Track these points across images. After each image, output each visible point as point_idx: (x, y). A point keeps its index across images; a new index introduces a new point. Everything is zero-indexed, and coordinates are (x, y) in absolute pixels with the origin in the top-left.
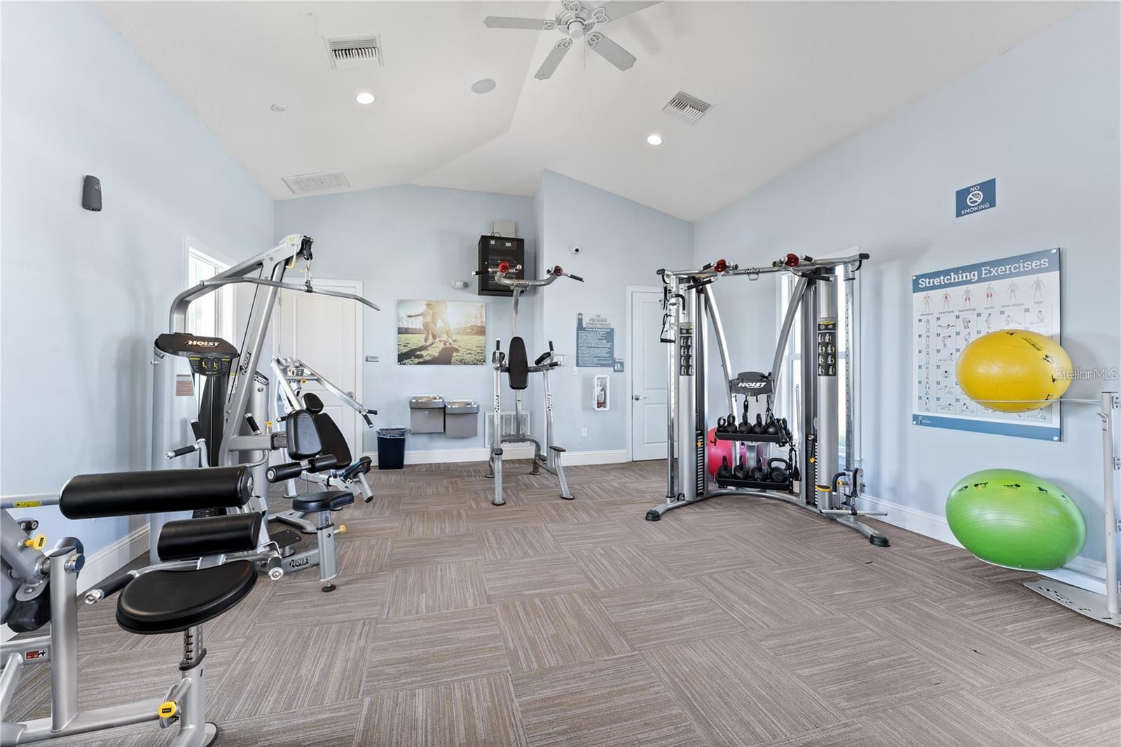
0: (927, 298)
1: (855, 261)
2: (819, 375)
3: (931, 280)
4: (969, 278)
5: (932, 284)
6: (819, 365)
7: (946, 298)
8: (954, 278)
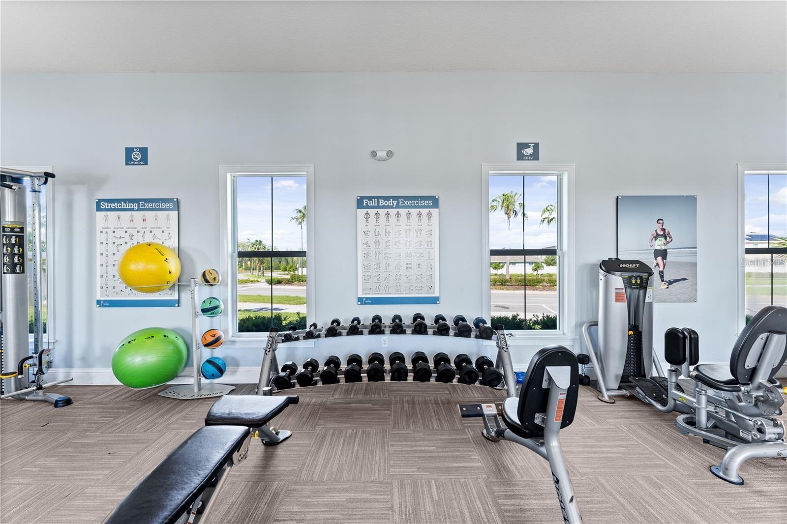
0: (106, 216)
1: (41, 177)
2: (4, 273)
3: (109, 204)
4: (132, 207)
5: (109, 207)
6: (4, 264)
7: (119, 218)
8: (124, 205)
